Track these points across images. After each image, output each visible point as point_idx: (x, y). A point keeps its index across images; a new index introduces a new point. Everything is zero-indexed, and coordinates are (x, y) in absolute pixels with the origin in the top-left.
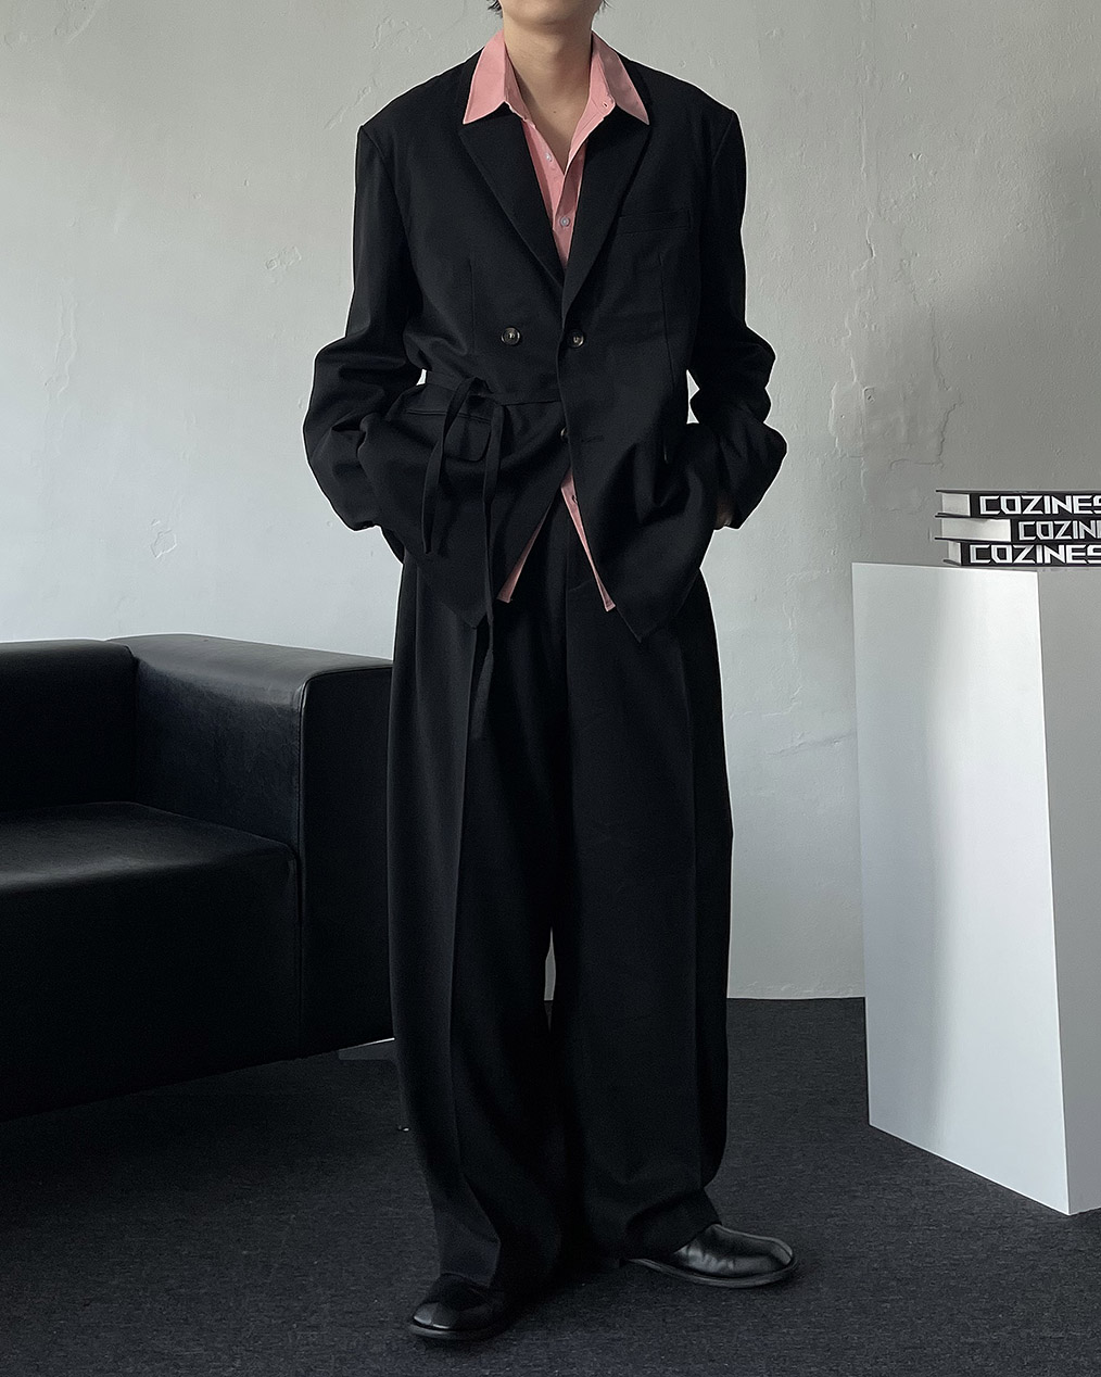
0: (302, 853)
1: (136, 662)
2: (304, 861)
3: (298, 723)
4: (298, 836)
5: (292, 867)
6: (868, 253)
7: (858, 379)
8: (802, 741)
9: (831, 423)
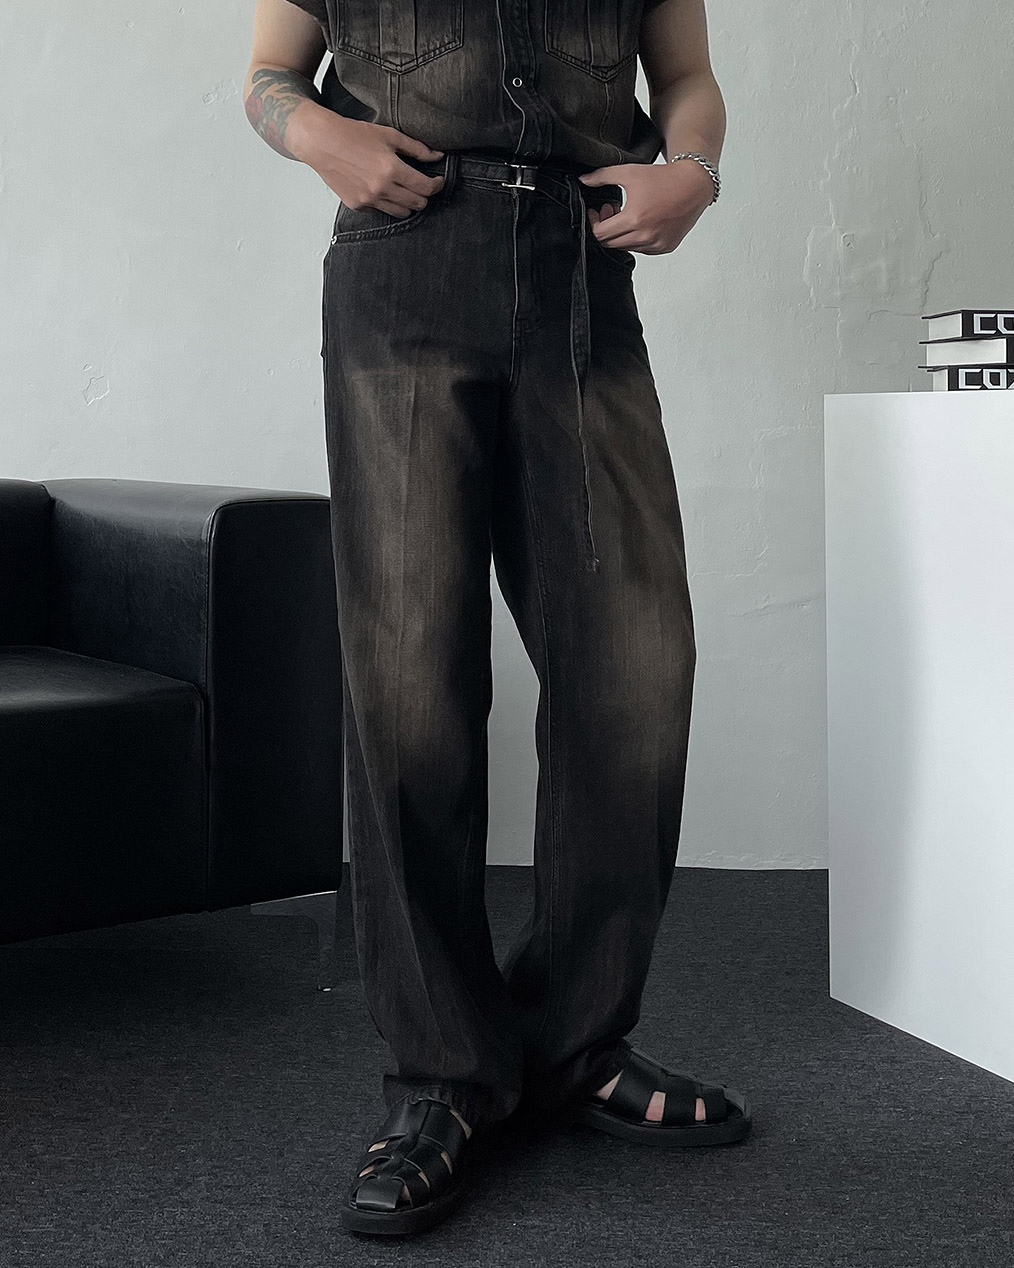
0: (210, 694)
1: (52, 502)
2: (212, 703)
3: (207, 553)
4: (205, 677)
5: (199, 708)
6: (852, 89)
7: (837, 224)
8: (767, 603)
9: (806, 272)
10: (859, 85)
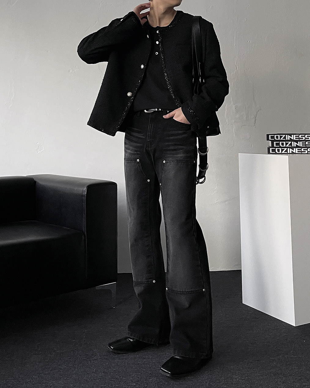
0: (86, 234)
1: (35, 182)
2: (86, 236)
3: (85, 198)
4: (84, 229)
5: (83, 238)
6: (236, 69)
7: (233, 103)
8: (217, 201)
9: (225, 115)
10: (238, 66)
